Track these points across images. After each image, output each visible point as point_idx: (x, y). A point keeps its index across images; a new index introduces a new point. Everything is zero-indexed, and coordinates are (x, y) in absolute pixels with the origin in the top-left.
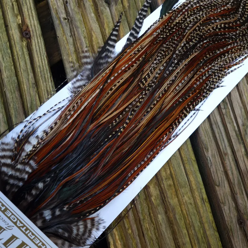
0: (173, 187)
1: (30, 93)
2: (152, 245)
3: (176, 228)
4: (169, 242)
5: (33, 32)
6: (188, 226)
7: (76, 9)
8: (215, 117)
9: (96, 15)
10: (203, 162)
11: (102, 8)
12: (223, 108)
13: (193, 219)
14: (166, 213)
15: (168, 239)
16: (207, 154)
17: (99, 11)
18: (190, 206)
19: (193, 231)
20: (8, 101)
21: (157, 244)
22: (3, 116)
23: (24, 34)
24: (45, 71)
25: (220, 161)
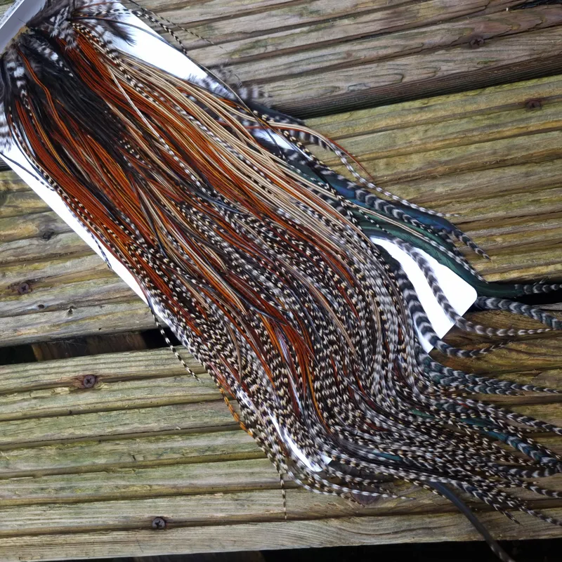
0: (391, 160)
1: (191, 387)
2: (485, 209)
3: (463, 164)
4: (485, 180)
5: (86, 370)
6: (465, 141)
7: (56, 291)
8: (279, 66)
9: (69, 259)
10: (359, 100)
11: (58, 246)
12: (265, 48)
13: (454, 130)
14: (434, 178)
15: (479, 181)
16: (343, 89)
17: (63, 252)
18: (430, 134)
19: (475, 133)
20: (198, 425)
21: (486, 201)
22: (222, 435)
23: (87, 386)
24: (155, 357)
25: (360, 67)
